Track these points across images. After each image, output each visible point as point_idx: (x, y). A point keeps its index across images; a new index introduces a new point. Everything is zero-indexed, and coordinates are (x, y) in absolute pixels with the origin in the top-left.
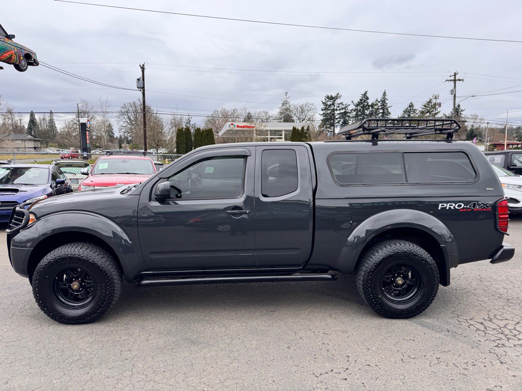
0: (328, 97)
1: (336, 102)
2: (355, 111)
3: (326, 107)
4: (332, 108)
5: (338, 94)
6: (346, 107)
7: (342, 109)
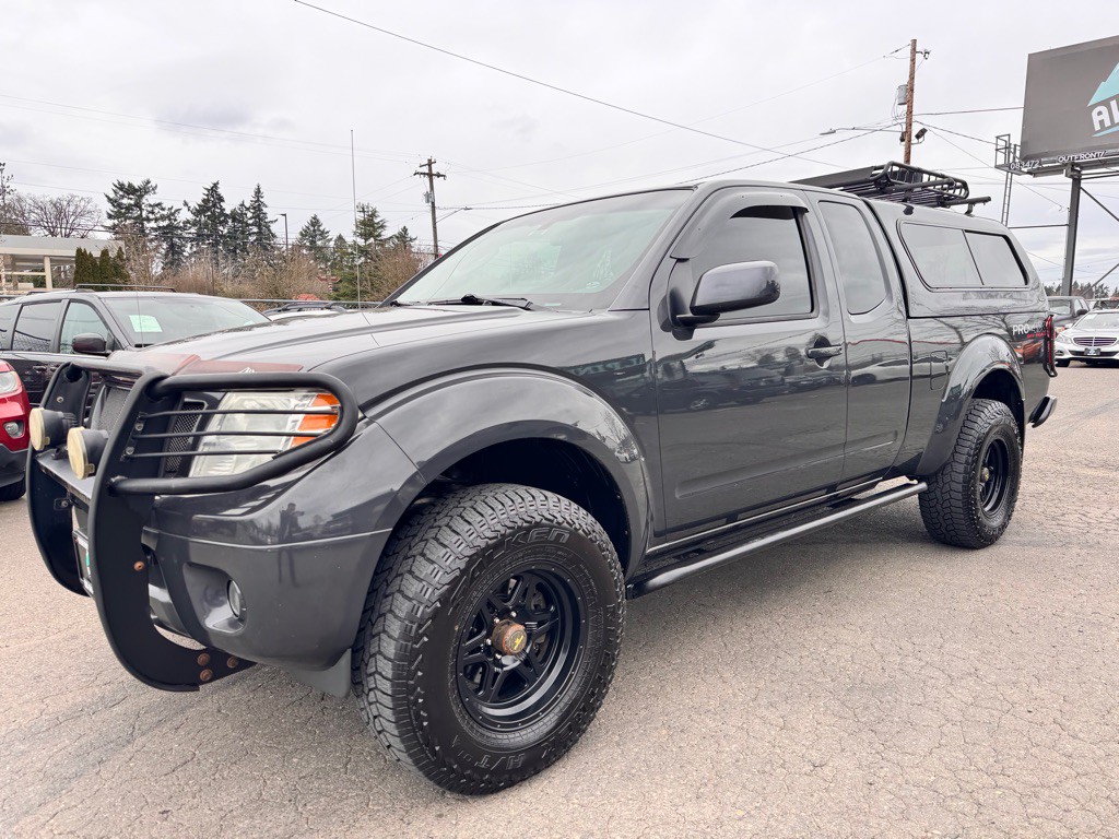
0: (121, 187)
1: (144, 201)
2: (194, 225)
3: (120, 211)
4: (136, 213)
5: (148, 182)
6: (173, 214)
7: (163, 218)
